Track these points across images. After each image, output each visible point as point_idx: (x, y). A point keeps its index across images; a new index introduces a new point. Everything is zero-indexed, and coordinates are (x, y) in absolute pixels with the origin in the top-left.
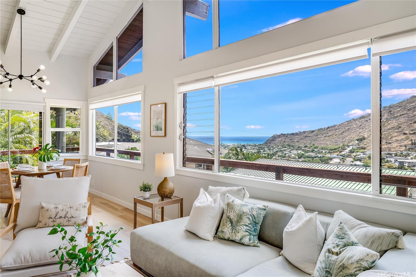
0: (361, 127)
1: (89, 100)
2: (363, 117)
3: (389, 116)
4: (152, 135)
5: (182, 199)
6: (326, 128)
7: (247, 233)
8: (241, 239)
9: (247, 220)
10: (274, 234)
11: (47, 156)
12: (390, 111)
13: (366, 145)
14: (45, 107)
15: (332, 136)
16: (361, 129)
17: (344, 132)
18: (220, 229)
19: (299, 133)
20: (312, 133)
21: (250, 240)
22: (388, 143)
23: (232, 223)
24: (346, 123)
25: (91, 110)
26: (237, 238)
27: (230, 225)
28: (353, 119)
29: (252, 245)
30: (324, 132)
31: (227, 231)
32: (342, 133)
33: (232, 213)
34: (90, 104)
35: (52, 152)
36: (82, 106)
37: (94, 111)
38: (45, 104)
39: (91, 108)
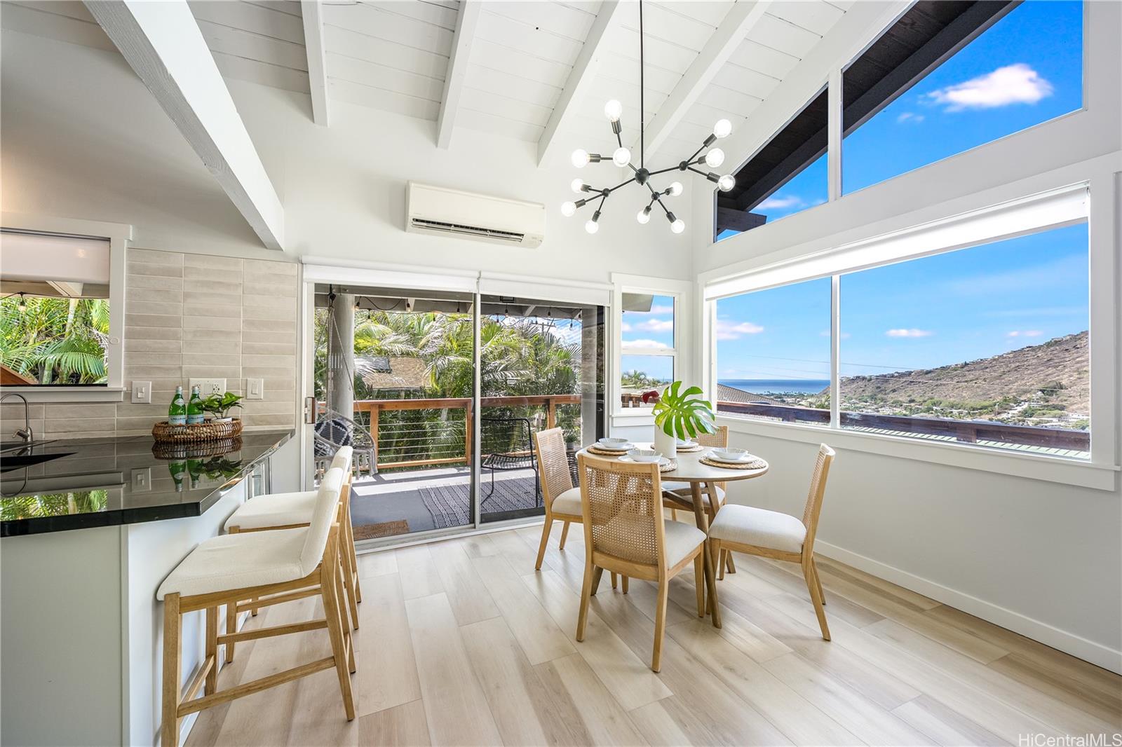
0: (1051, 363)
1: (701, 278)
2: (1056, 342)
6: (959, 366)
11: (687, 421)
13: (1065, 400)
14: (611, 292)
15: (975, 381)
16: (1050, 368)
17: (1005, 374)
19: (896, 375)
20: (927, 376)
24: (1012, 355)
25: (707, 300)
28: (1030, 347)
30: (955, 372)
32: (1001, 376)
34: (706, 286)
35: (695, 408)
36: (680, 294)
37: (714, 302)
38: (611, 287)
39: (705, 298)
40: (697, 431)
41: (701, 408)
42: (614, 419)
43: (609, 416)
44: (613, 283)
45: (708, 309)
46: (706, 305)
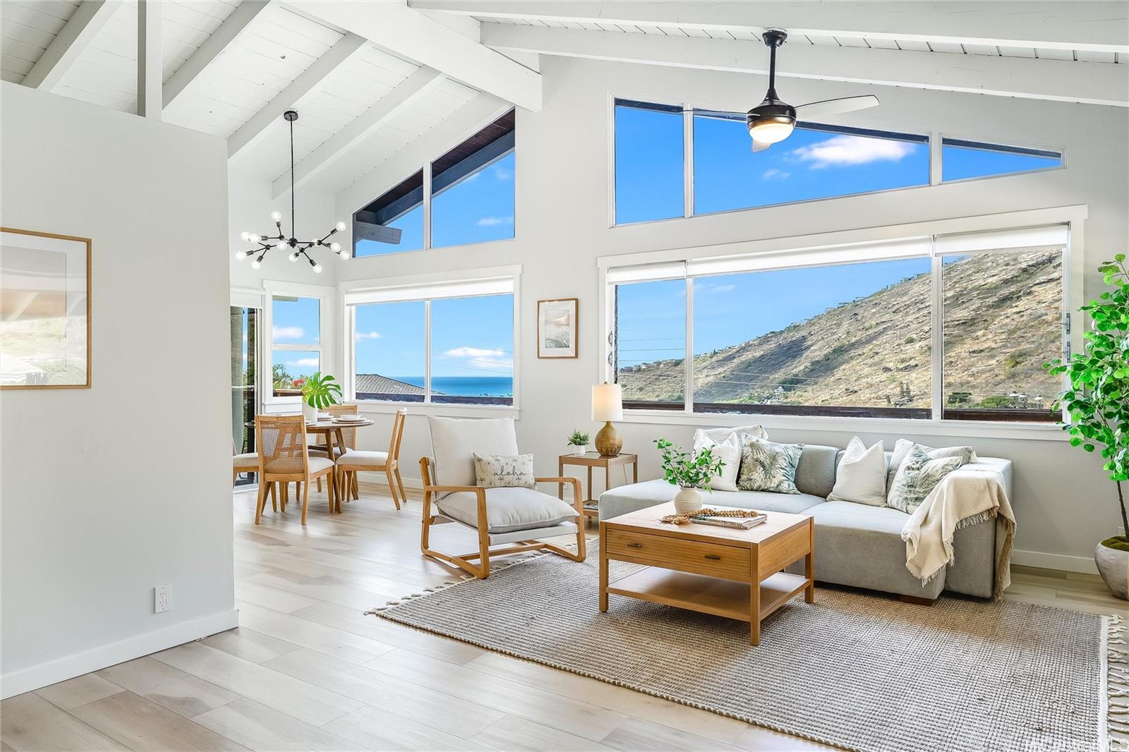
0: (791, 352)
1: (342, 286)
2: (795, 327)
3: (851, 325)
4: (540, 356)
5: (636, 456)
6: (708, 355)
7: (785, 478)
8: (778, 486)
9: (783, 461)
10: (813, 481)
11: (324, 398)
12: (856, 314)
13: (801, 396)
14: (263, 297)
15: (723, 375)
16: (789, 359)
17: (750, 366)
18: (743, 477)
19: (644, 367)
20: (676, 368)
21: (789, 486)
22: (852, 392)
23: (764, 467)
24: (757, 342)
25: (347, 305)
26: (773, 484)
27: (762, 469)
28: (773, 333)
29: (791, 492)
30: (704, 364)
31: (758, 477)
32: (747, 367)
33: (762, 455)
34: (347, 293)
35: (329, 389)
36: (324, 297)
37: (354, 307)
38: (263, 293)
39: (345, 303)
40: (330, 403)
41: (332, 389)
42: (267, 406)
43: (261, 404)
44: (265, 289)
45: (348, 313)
46: (347, 309)
